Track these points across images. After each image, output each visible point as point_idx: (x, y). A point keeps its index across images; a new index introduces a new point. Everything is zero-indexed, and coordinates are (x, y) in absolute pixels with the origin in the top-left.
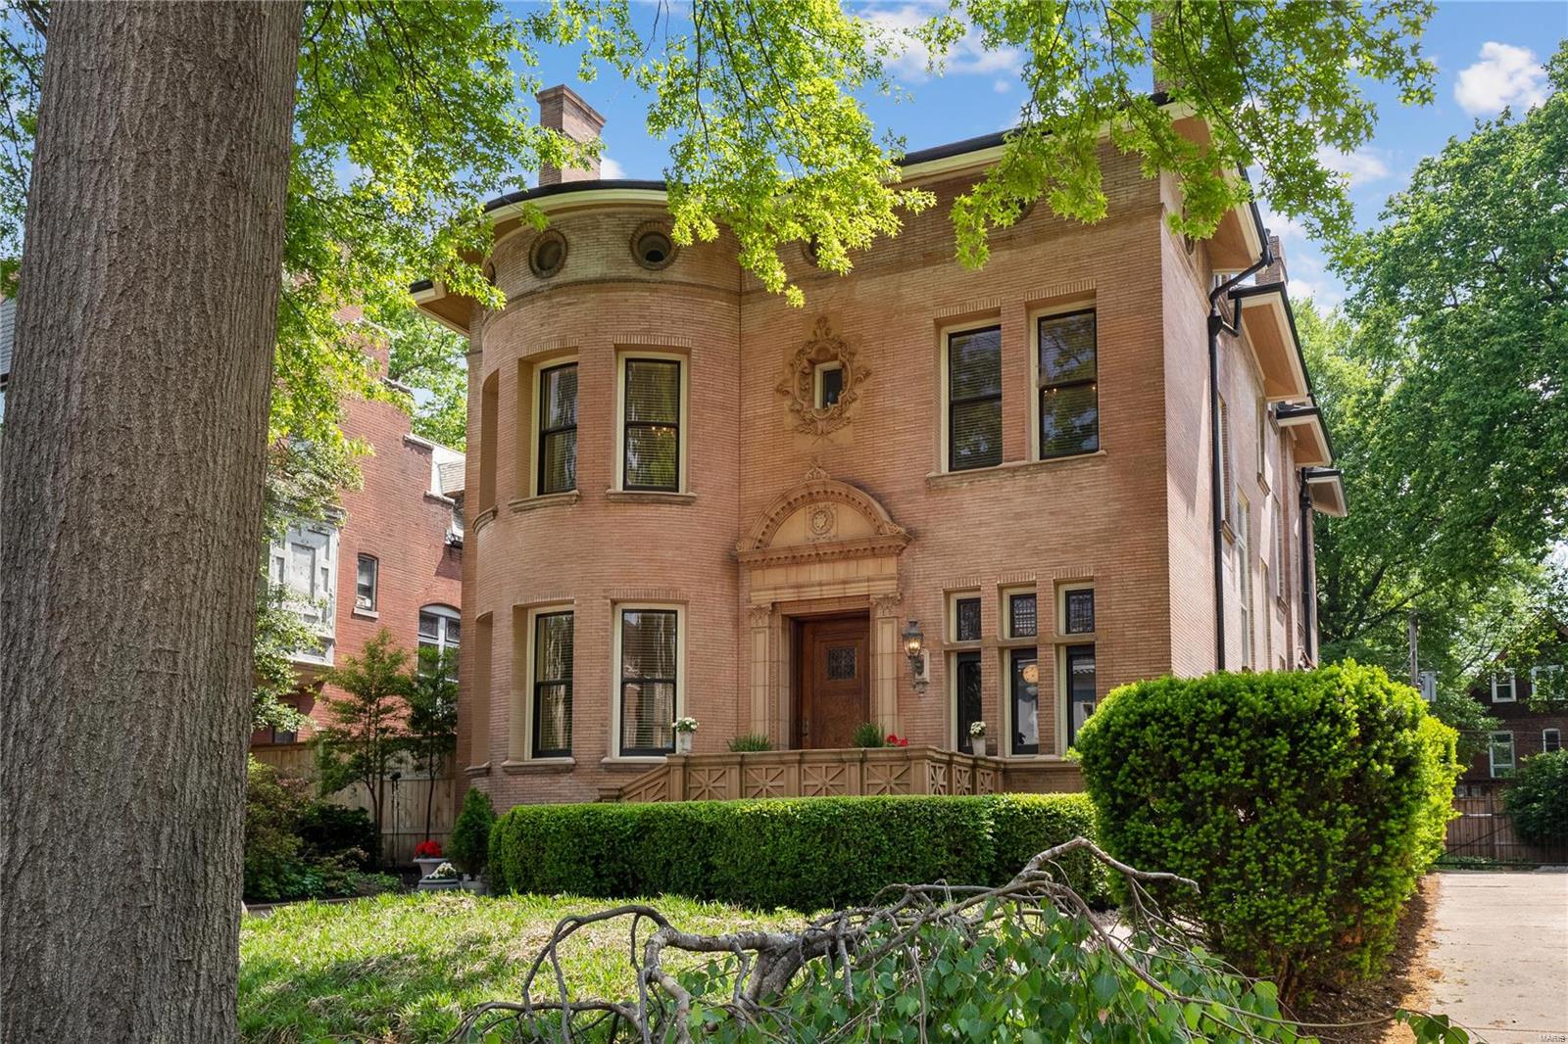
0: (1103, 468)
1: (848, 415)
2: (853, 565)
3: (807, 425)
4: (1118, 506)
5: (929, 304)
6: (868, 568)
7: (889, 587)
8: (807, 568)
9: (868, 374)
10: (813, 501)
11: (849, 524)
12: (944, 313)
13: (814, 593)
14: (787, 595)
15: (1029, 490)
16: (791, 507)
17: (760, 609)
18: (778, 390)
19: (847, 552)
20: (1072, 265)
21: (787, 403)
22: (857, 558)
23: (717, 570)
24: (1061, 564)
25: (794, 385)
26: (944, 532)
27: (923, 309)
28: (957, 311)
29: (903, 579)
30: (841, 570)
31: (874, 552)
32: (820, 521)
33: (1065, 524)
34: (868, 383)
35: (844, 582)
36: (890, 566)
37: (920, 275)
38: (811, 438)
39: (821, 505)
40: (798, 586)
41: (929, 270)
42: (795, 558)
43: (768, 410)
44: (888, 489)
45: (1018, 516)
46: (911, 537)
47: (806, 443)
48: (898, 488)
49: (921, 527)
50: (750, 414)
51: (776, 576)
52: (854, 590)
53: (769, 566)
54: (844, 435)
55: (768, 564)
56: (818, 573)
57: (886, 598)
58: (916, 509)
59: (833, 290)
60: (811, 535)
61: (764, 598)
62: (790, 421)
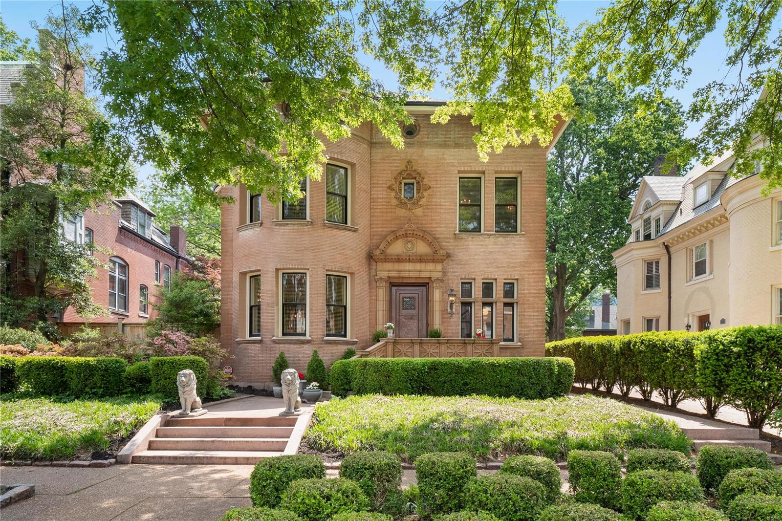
0: (523, 239)
1: (420, 203)
2: (423, 265)
3: (402, 204)
4: (528, 253)
5: (456, 164)
6: (430, 266)
7: (438, 275)
8: (403, 264)
9: (430, 188)
10: (406, 237)
11: (422, 248)
12: (462, 169)
13: (406, 275)
14: (393, 274)
15: (495, 244)
16: (397, 238)
17: (381, 279)
18: (389, 188)
19: (421, 259)
20: (513, 160)
21: (393, 194)
22: (425, 262)
23: (364, 261)
24: (506, 272)
25: (396, 187)
26: (461, 255)
27: (453, 165)
28: (468, 169)
29: (444, 273)
30: (418, 266)
31: (433, 261)
32: (409, 245)
33: (509, 258)
34: (430, 191)
35: (420, 271)
36: (439, 267)
37: (452, 150)
38: (404, 211)
39: (410, 239)
40: (399, 271)
41: (456, 150)
42: (399, 259)
43: (384, 196)
44: (437, 236)
45: (490, 253)
46: (448, 256)
47: (402, 212)
48: (442, 236)
49: (451, 253)
50: (375, 196)
51: (389, 266)
52: (423, 275)
53: (386, 262)
54: (419, 211)
55: (386, 260)
56: (408, 266)
57: (438, 279)
58: (450, 245)
59: (415, 150)
60: (405, 251)
61: (384, 274)
62: (394, 202)
